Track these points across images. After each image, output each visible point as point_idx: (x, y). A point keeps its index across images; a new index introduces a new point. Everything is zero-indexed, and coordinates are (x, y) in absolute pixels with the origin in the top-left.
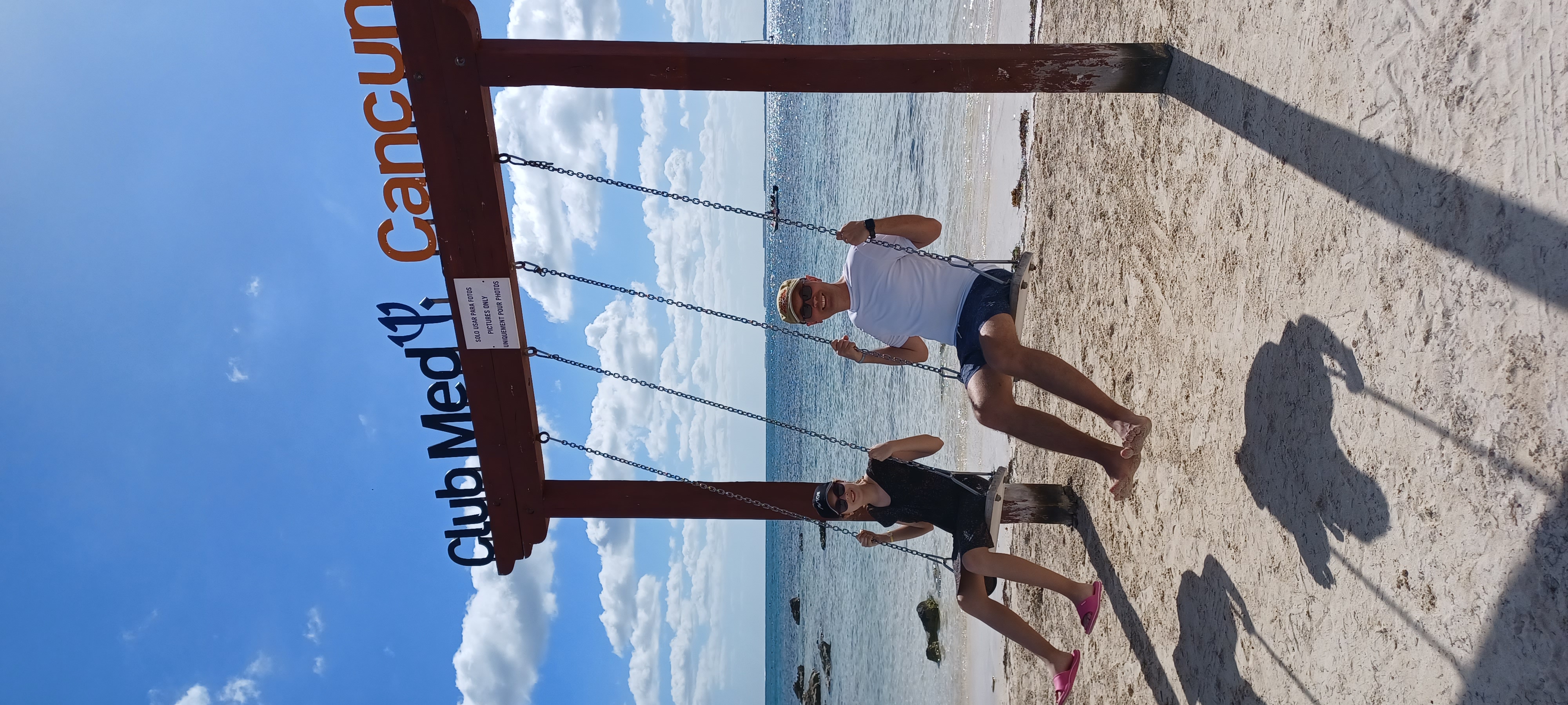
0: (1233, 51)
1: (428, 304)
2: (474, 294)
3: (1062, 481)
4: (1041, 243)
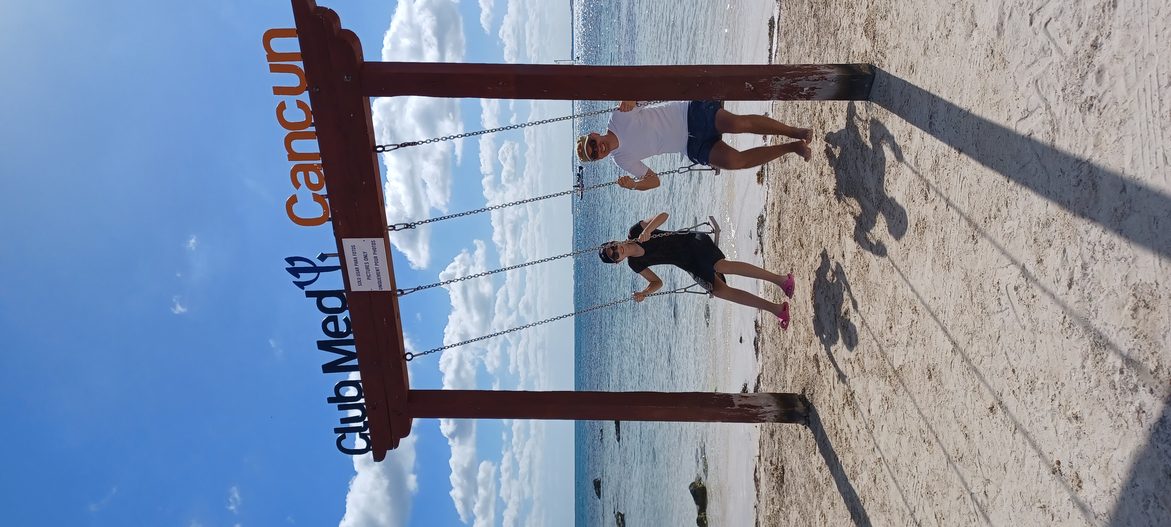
0: (920, 70)
1: (323, 257)
2: (357, 250)
3: (798, 391)
4: (779, 211)
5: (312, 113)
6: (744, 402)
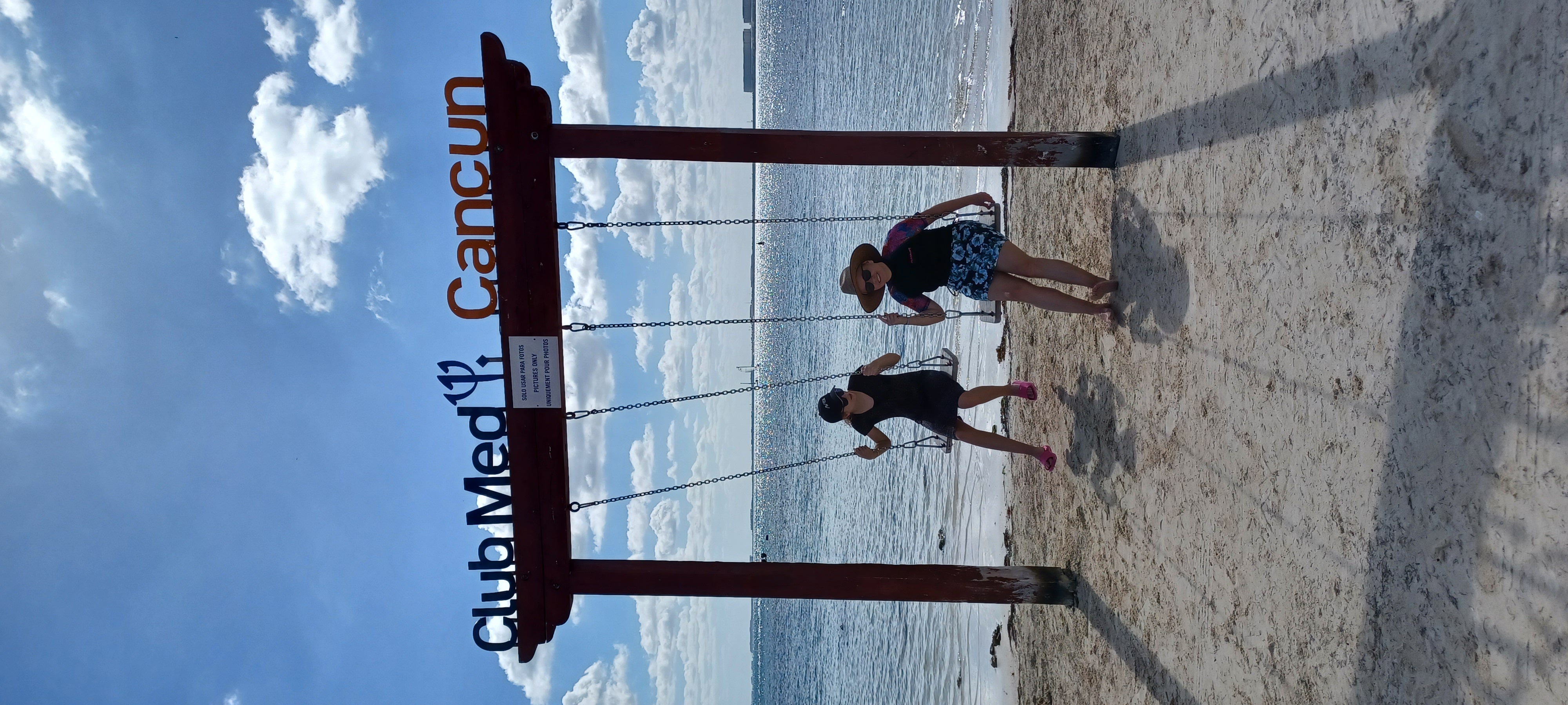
1: (483, 361)
2: (525, 352)
3: (1062, 565)
5: (490, 177)
6: (994, 574)
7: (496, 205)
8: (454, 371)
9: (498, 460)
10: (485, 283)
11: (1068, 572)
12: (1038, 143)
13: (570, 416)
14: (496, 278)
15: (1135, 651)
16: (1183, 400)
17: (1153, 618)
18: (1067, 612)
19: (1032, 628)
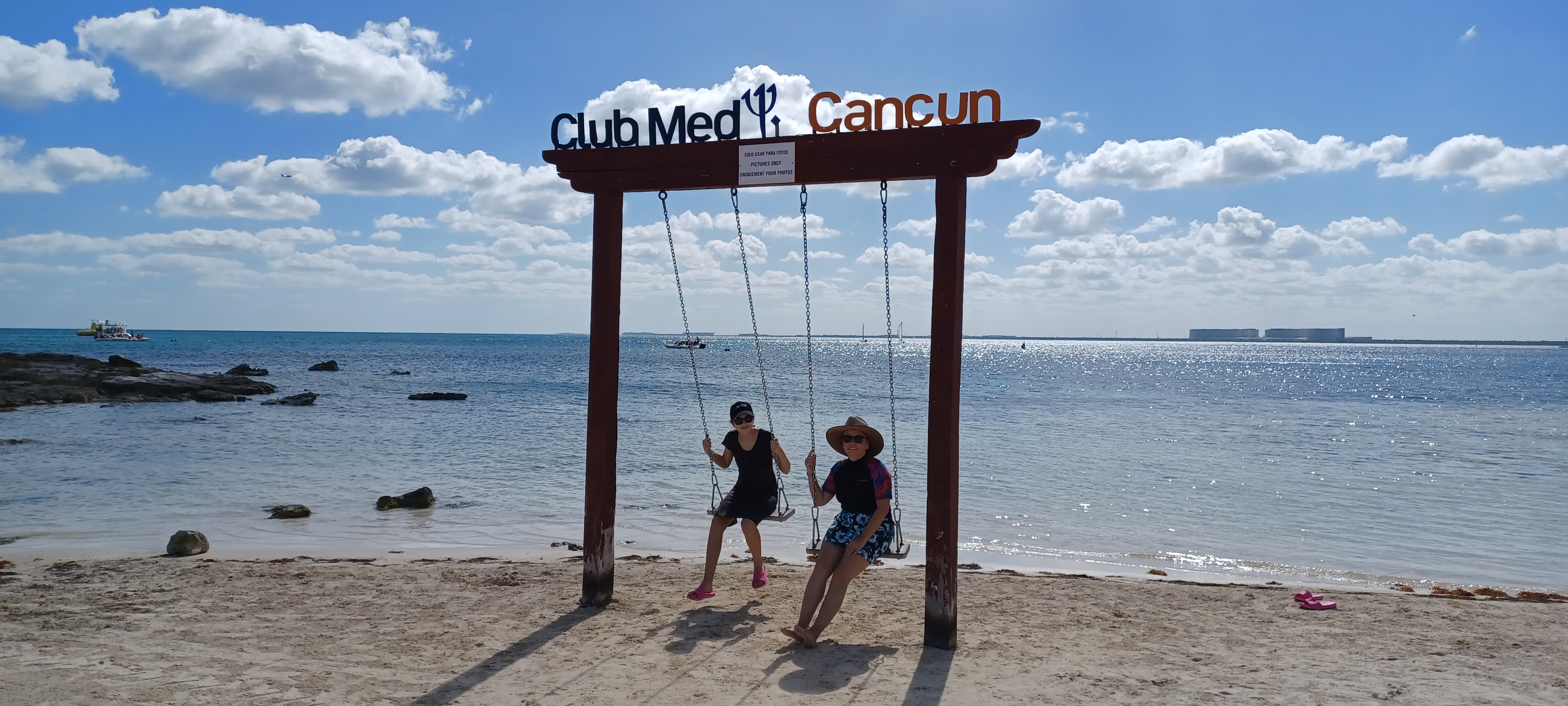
2: (782, 155)
3: (616, 595)
5: (921, 127)
6: (607, 539)
7: (899, 131)
8: (768, 97)
9: (698, 133)
10: (837, 122)
11: (609, 600)
12: (945, 582)
13: (734, 192)
14: (841, 131)
15: (533, 644)
16: (713, 682)
17: (554, 657)
18: (577, 599)
19: (574, 574)
